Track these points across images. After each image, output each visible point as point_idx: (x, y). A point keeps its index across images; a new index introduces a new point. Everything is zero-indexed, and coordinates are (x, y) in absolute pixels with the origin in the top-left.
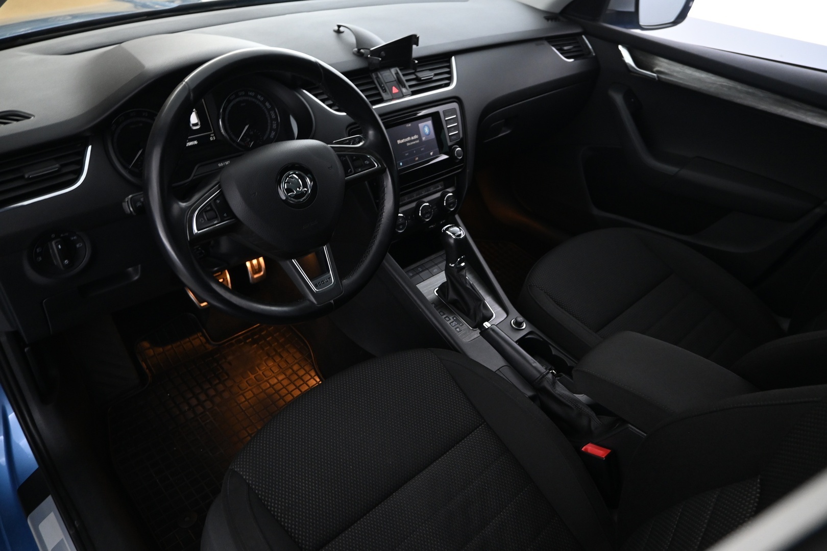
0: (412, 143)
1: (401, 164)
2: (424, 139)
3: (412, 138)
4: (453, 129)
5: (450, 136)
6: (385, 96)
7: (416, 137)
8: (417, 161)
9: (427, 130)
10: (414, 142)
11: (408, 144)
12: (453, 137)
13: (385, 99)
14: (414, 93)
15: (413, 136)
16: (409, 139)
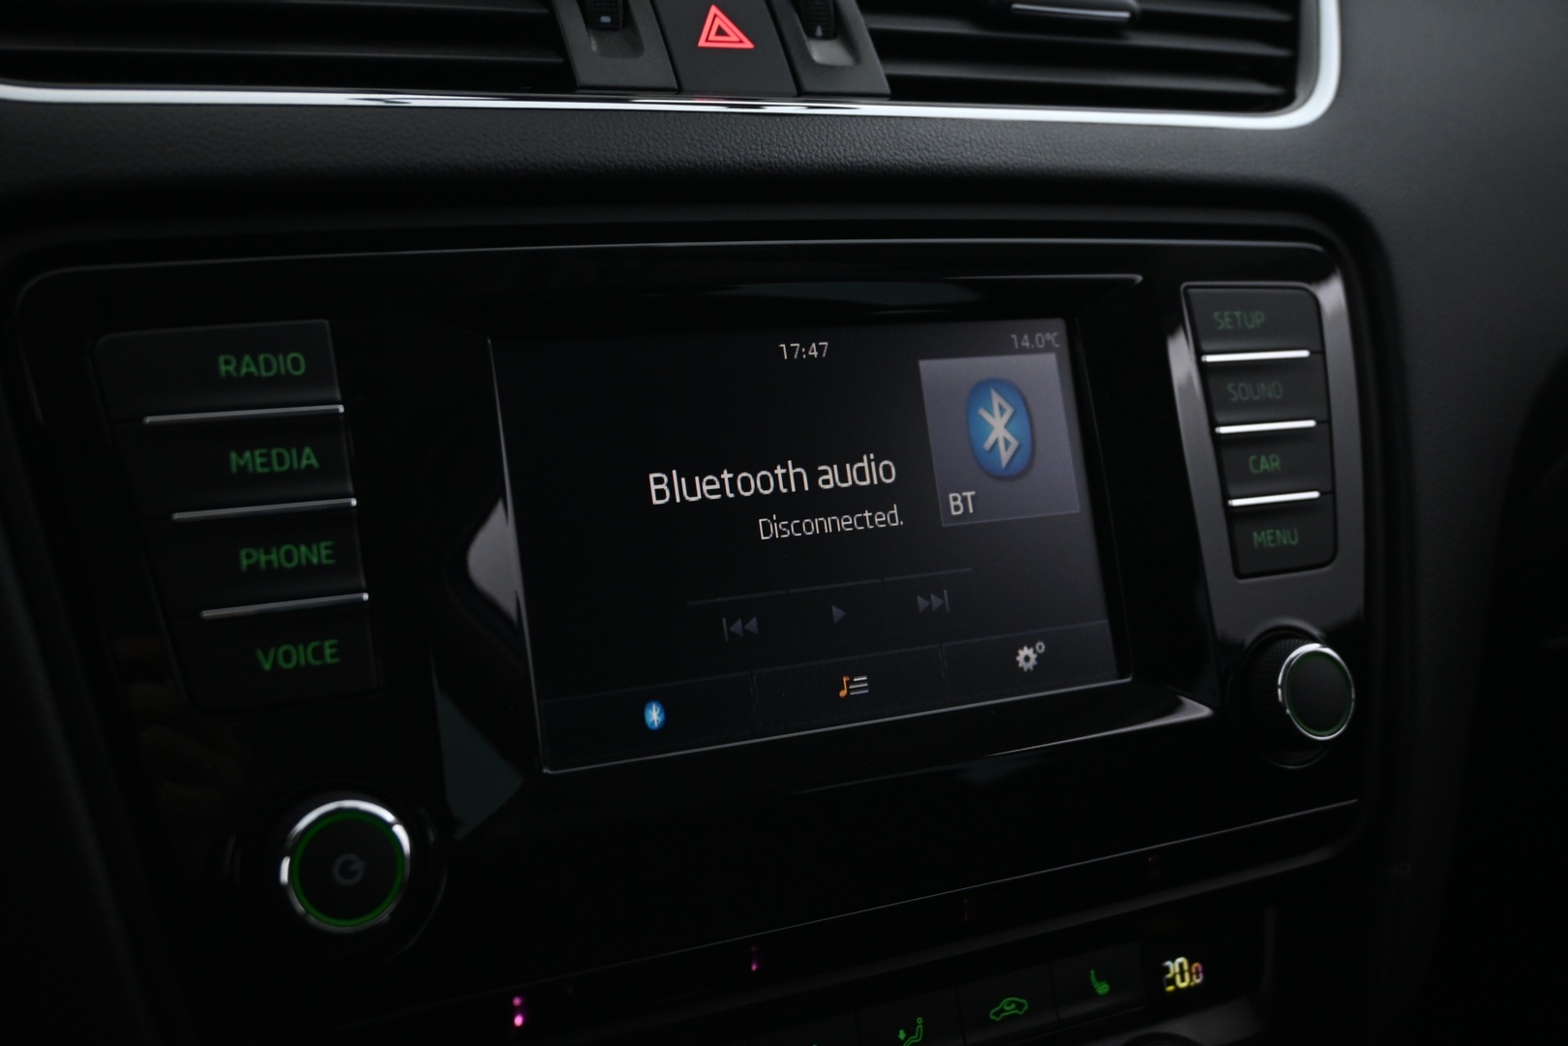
0: (814, 526)
1: (654, 716)
2: (958, 503)
3: (830, 478)
4: (1268, 463)
5: (1233, 514)
6: (585, 48)
7: (871, 471)
8: (855, 706)
9: (999, 428)
10: (846, 523)
11: (773, 529)
12: (1262, 537)
13: (585, 74)
14: (903, 90)
15: (843, 457)
16: (786, 475)
